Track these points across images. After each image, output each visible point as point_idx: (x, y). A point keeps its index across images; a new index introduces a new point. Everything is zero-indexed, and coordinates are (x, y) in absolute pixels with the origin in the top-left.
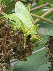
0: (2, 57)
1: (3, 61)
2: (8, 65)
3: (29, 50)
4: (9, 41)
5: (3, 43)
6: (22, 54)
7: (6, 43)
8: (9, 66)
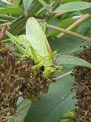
0: (4, 98)
1: (6, 104)
2: (13, 110)
3: (44, 87)
4: (15, 76)
5: (5, 79)
6: (35, 93)
7: (10, 78)
8: (15, 111)
